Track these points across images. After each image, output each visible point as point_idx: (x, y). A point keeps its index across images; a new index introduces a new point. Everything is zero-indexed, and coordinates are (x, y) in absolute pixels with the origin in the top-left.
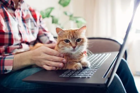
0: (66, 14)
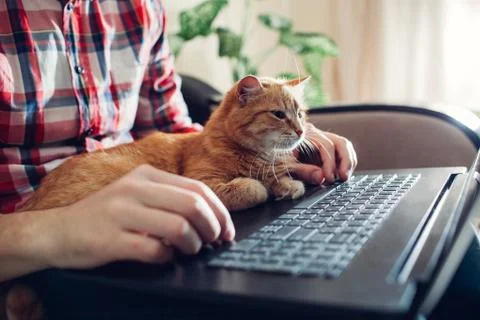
0: (267, 22)
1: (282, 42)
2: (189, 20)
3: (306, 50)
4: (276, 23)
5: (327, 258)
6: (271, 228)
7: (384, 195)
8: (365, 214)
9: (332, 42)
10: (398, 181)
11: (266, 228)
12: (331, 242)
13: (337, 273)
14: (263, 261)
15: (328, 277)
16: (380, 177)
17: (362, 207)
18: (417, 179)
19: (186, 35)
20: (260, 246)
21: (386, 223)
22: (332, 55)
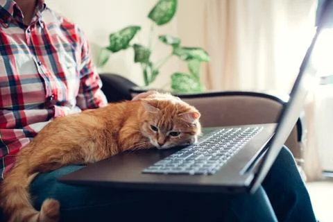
0: (165, 40)
1: (174, 53)
2: (116, 39)
3: (190, 58)
4: (170, 41)
5: (208, 166)
6: (177, 155)
7: (241, 138)
8: (229, 147)
9: (206, 53)
10: (250, 131)
11: (174, 155)
12: (211, 159)
13: (214, 172)
14: (174, 169)
15: (209, 174)
16: (240, 129)
17: (228, 144)
18: (261, 129)
19: (114, 49)
20: (172, 162)
21: (241, 150)
22: (206, 61)
